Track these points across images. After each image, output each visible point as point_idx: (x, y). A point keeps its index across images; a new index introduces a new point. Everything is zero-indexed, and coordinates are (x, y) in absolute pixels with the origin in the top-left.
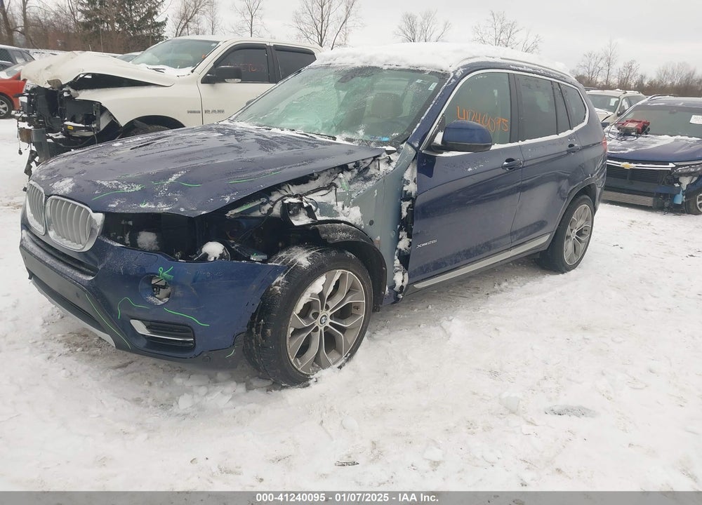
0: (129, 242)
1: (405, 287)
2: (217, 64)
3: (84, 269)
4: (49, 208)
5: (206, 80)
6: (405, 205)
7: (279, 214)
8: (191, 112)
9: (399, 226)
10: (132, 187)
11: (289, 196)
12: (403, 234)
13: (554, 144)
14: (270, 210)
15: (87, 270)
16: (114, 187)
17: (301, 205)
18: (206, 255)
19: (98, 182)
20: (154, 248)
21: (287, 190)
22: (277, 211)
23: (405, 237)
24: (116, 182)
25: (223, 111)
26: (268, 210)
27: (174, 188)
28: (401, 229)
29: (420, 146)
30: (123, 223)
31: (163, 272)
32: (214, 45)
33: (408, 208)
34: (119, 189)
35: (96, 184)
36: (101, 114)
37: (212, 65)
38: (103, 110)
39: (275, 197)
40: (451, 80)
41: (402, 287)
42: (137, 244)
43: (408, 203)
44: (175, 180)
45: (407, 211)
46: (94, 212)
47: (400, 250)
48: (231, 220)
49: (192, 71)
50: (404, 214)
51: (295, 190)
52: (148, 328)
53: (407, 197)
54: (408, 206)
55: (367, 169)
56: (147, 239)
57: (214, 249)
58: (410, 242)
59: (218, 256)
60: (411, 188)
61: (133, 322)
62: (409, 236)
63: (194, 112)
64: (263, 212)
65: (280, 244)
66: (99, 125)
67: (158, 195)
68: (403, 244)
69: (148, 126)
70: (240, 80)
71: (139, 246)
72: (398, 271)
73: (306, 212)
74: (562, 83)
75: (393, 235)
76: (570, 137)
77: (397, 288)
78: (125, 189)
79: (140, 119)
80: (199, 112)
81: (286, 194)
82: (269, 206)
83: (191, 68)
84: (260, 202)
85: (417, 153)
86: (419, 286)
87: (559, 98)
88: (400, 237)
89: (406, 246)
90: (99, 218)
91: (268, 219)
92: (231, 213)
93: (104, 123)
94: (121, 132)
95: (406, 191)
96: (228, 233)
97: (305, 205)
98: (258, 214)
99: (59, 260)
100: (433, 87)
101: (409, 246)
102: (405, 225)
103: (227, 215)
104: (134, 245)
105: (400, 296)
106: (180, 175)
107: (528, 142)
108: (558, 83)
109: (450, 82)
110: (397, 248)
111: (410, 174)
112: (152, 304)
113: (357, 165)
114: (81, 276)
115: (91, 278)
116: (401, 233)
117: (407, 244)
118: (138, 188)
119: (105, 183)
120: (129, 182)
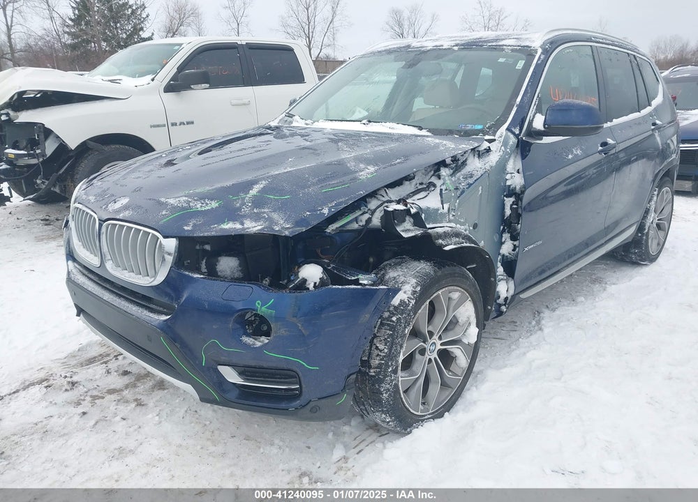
0: (206, 271)
1: (509, 299)
2: (181, 69)
3: (154, 306)
4: (104, 235)
5: (169, 89)
6: (509, 201)
7: (379, 224)
8: (154, 126)
9: (502, 227)
10: (207, 204)
11: (390, 201)
12: (506, 236)
13: (640, 124)
14: (369, 220)
15: (158, 308)
16: (185, 205)
17: (408, 211)
18: (304, 281)
19: (163, 200)
20: (236, 276)
21: (385, 195)
22: (376, 221)
23: (509, 240)
24: (184, 198)
25: (192, 123)
26: (366, 221)
27: (258, 202)
28: (504, 231)
29: (520, 132)
30: (198, 247)
31: (262, 306)
32: (177, 47)
33: (511, 205)
34: (190, 207)
35: (161, 204)
36: (46, 138)
37: (175, 70)
38: (48, 133)
39: (373, 204)
40: (540, 56)
41: (506, 298)
42: (217, 272)
43: (512, 199)
44: (259, 192)
45: (511, 208)
46: (165, 237)
47: (503, 255)
48: (330, 236)
49: (153, 80)
50: (508, 212)
51: (394, 194)
52: (241, 374)
53: (511, 192)
54: (511, 203)
55: (464, 164)
56: (228, 265)
57: (312, 273)
58: (515, 245)
59: (318, 281)
60: (516, 181)
61: (220, 368)
62: (514, 238)
63: (158, 126)
64: (361, 224)
65: (371, 260)
66: (44, 150)
67: (241, 212)
68: (507, 248)
69: (103, 147)
70: (208, 85)
71: (219, 274)
72: (502, 279)
73: (412, 220)
74: (638, 55)
75: (496, 238)
76: (650, 114)
77: (501, 301)
78: (198, 206)
79: (93, 139)
80: (164, 126)
81: (384, 199)
82: (367, 216)
83: (151, 77)
84: (361, 213)
85: (518, 142)
86: (523, 296)
87: (637, 72)
88: (503, 240)
89: (510, 250)
90: (171, 244)
91: (368, 233)
92: (331, 228)
93: (50, 147)
94: (72, 157)
95: (509, 186)
96: (319, 251)
97: (413, 211)
98: (355, 226)
99: (120, 296)
100: (520, 65)
101: (514, 250)
102: (509, 225)
103: (328, 231)
104: (212, 273)
105: (504, 308)
106: (262, 186)
107: (616, 121)
108: (634, 56)
109: (539, 58)
110: (499, 254)
111: (514, 164)
112: (247, 346)
113: (455, 159)
114: (151, 315)
115: (164, 318)
116: (504, 235)
117: (512, 247)
118: (214, 204)
119: (171, 201)
120: (202, 197)
